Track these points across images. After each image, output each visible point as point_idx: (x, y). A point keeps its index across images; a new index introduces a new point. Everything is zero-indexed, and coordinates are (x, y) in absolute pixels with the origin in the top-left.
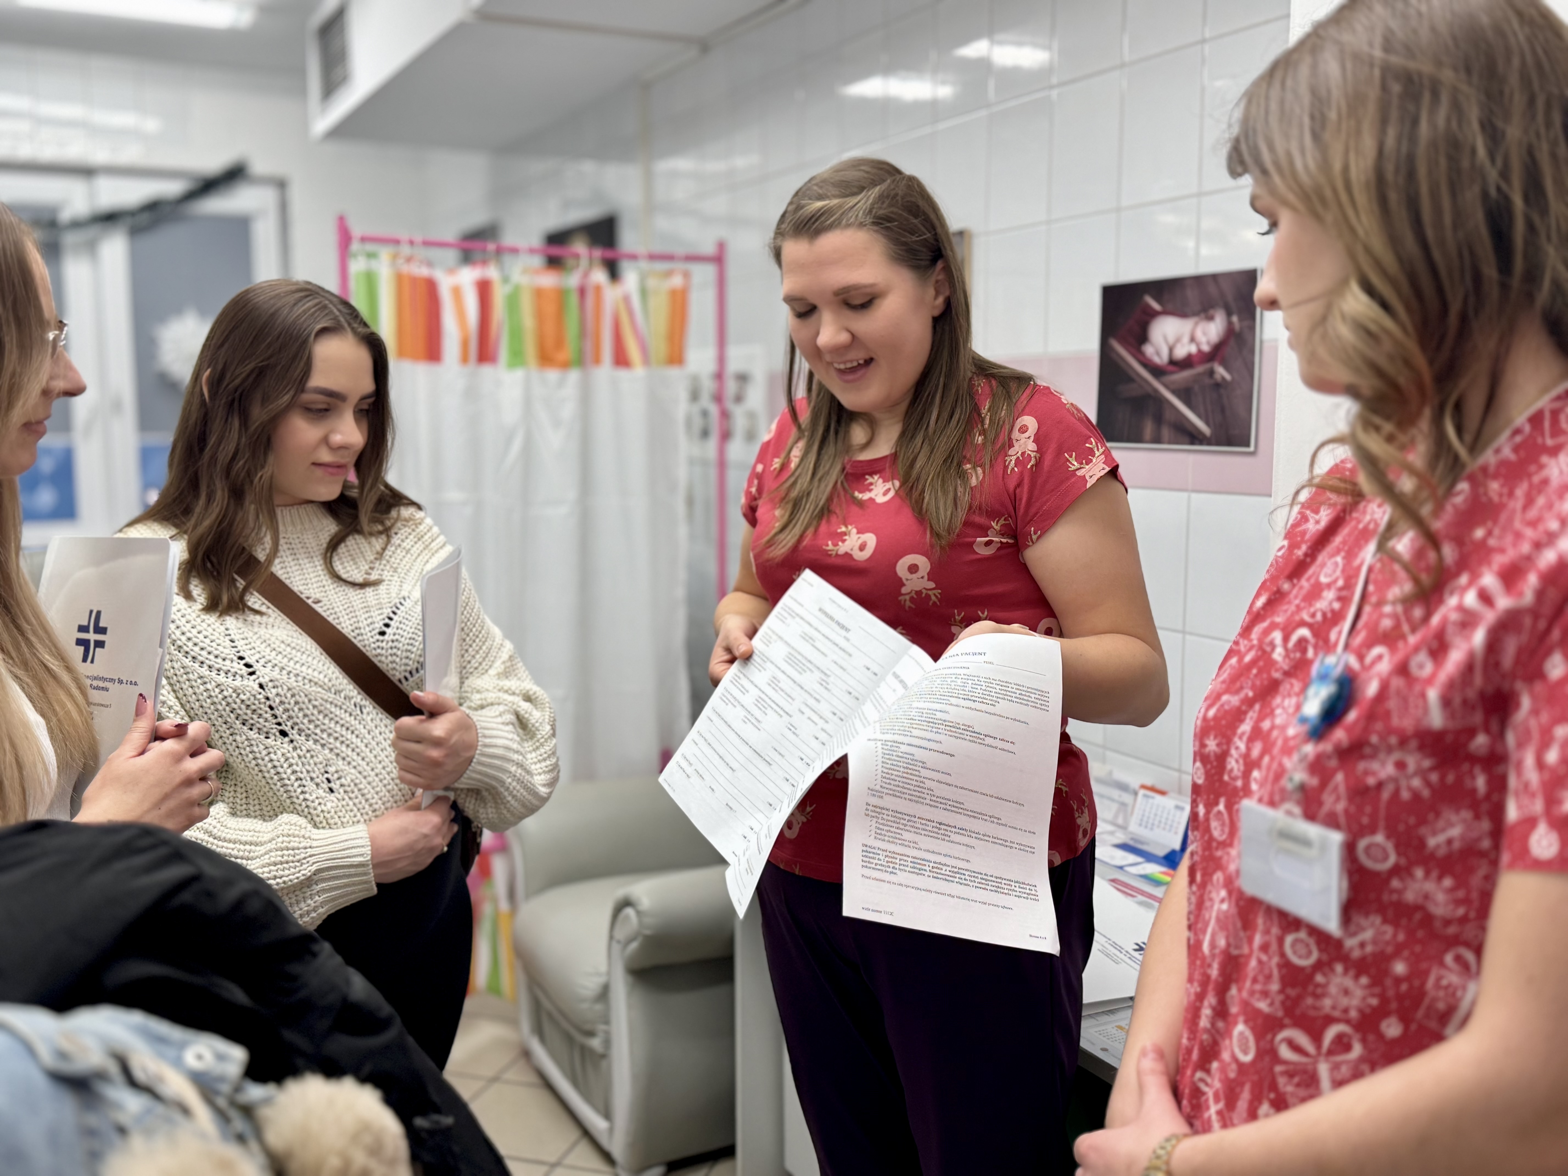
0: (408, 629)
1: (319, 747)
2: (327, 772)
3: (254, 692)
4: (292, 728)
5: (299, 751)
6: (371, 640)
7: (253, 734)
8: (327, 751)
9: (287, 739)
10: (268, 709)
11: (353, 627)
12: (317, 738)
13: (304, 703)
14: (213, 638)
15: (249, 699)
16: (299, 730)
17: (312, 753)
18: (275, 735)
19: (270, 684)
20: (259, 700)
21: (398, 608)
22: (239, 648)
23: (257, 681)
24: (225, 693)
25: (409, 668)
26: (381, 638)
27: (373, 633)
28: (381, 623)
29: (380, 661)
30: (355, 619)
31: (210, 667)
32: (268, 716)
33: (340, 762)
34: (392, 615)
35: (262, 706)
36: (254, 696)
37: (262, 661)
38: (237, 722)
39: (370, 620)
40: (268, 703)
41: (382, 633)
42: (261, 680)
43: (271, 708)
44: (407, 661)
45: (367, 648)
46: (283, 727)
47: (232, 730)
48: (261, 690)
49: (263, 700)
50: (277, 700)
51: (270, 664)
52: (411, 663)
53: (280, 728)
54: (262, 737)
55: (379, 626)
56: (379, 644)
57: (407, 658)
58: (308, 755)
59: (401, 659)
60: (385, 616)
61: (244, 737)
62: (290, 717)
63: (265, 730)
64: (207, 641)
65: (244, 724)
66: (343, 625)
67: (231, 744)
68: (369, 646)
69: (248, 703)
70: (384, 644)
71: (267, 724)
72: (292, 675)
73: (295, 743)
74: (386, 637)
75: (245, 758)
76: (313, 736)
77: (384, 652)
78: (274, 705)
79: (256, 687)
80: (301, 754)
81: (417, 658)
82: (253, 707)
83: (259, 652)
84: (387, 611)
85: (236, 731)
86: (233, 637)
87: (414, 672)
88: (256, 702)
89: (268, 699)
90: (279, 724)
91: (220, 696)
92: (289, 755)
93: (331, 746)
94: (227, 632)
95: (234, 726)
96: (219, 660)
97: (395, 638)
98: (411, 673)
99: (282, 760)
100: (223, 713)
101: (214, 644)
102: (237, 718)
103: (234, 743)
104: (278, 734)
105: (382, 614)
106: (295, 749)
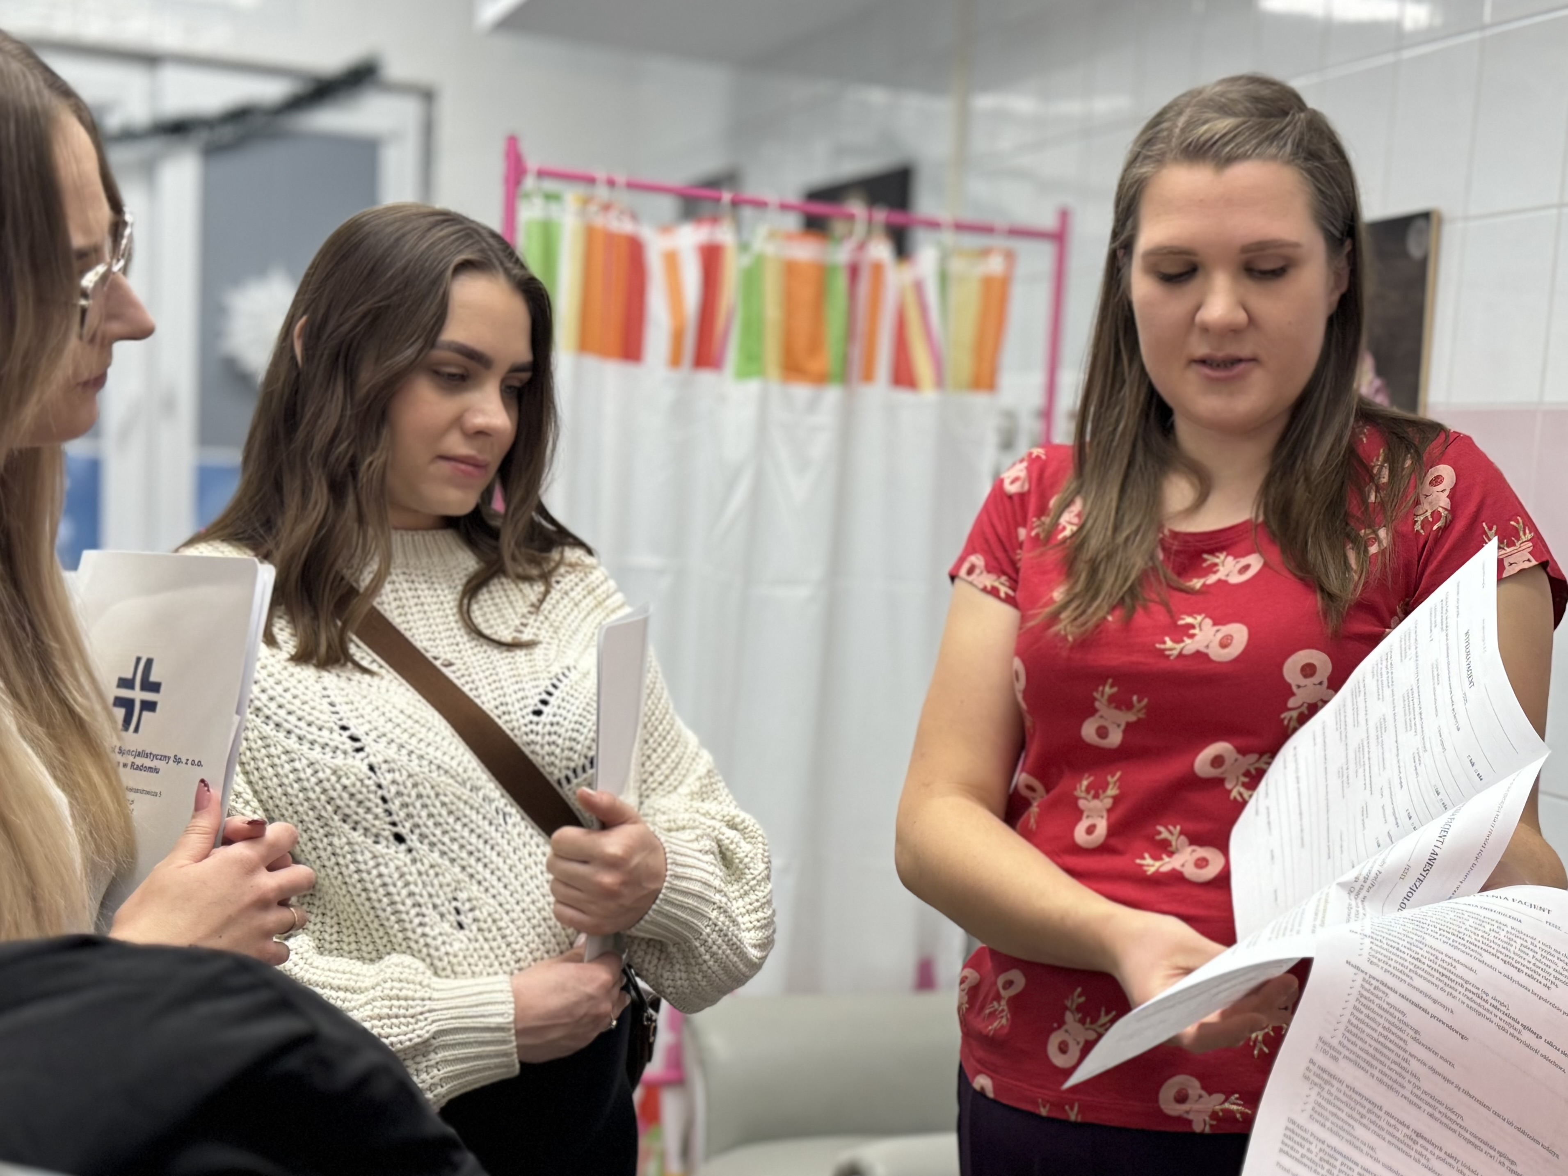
0: (573, 709)
1: (447, 863)
2: (455, 899)
3: (361, 776)
4: (412, 832)
5: (419, 865)
6: (522, 721)
7: (357, 836)
8: (457, 869)
9: (403, 847)
10: (379, 802)
11: (497, 703)
12: (445, 849)
13: (429, 797)
14: (305, 698)
15: (354, 785)
16: (421, 835)
17: (437, 869)
18: (387, 839)
19: (385, 767)
20: (367, 787)
21: (559, 680)
22: (342, 714)
23: (366, 761)
24: (321, 775)
25: (572, 765)
26: (535, 718)
27: (525, 712)
28: (537, 698)
29: (533, 752)
30: (500, 692)
31: (300, 738)
32: (379, 811)
33: (475, 887)
34: (551, 689)
35: (372, 796)
36: (362, 781)
37: (373, 735)
38: (336, 818)
39: (520, 694)
40: (380, 792)
41: (538, 713)
42: (372, 759)
43: (384, 800)
44: (571, 754)
45: (516, 732)
46: (399, 829)
47: (327, 829)
48: (371, 774)
49: (373, 788)
50: (393, 789)
51: (384, 740)
52: (576, 756)
53: (395, 829)
54: (370, 841)
55: (533, 702)
56: (533, 727)
57: (571, 749)
58: (432, 872)
59: (563, 750)
60: (541, 689)
61: (344, 840)
62: (409, 816)
63: (374, 830)
64: (297, 702)
65: (344, 821)
66: (483, 698)
67: (325, 850)
68: (519, 729)
69: (353, 790)
70: (539, 728)
71: (377, 823)
72: (414, 757)
73: (414, 853)
74: (543, 718)
75: (344, 870)
76: (440, 846)
77: (539, 738)
78: (388, 796)
79: (365, 768)
80: (423, 869)
81: (585, 751)
82: (359, 797)
83: (370, 722)
84: (546, 684)
85: (334, 831)
86: (333, 699)
87: (579, 771)
88: (364, 790)
89: (380, 786)
90: (394, 824)
91: (313, 780)
92: (405, 869)
93: (464, 863)
94: (325, 693)
95: (330, 823)
96: (314, 729)
97: (555, 720)
98: (575, 771)
99: (396, 875)
100: (316, 803)
101: (306, 707)
102: (335, 812)
103: (329, 848)
104: (391, 838)
105: (537, 687)
106: (414, 861)
